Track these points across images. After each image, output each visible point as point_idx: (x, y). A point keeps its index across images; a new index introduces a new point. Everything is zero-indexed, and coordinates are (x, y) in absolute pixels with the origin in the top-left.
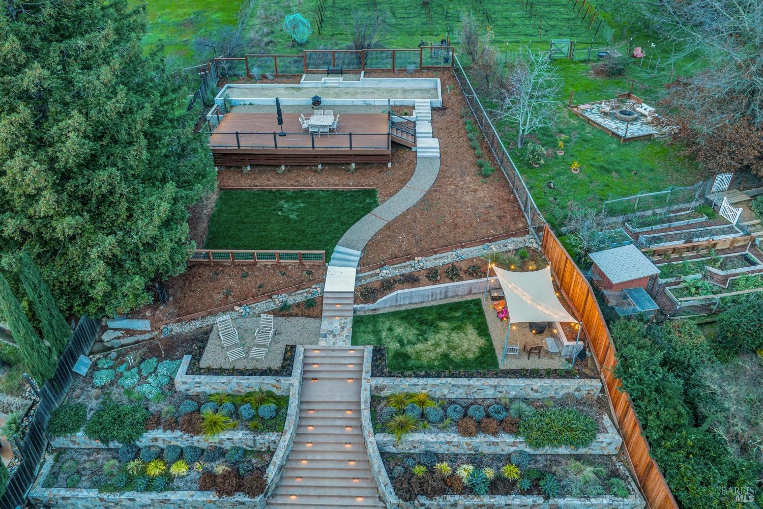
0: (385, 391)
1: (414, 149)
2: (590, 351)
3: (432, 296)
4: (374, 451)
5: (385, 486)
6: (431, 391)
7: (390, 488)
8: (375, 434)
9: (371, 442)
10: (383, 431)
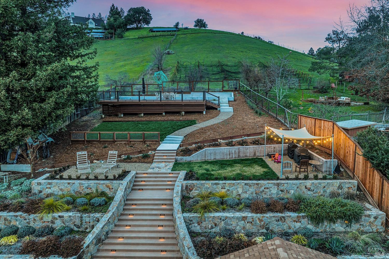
0: (193, 191)
1: (218, 109)
2: (343, 168)
3: (230, 154)
4: (181, 224)
5: (189, 248)
6: (228, 190)
7: (193, 250)
8: (183, 213)
9: (179, 217)
10: (190, 211)
